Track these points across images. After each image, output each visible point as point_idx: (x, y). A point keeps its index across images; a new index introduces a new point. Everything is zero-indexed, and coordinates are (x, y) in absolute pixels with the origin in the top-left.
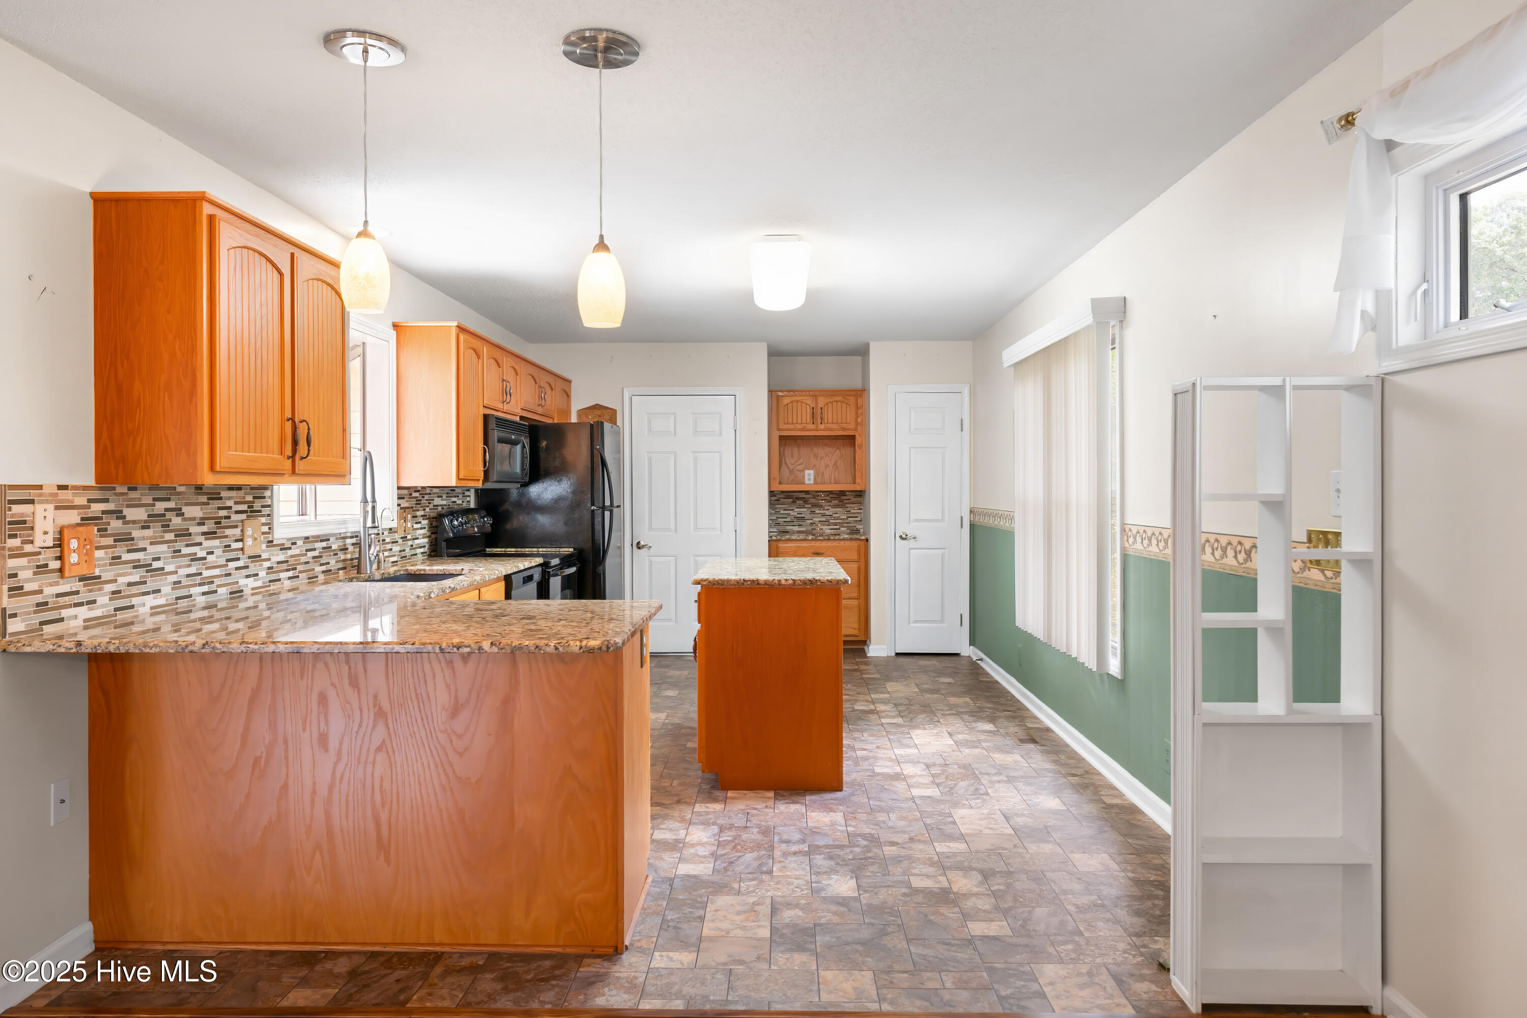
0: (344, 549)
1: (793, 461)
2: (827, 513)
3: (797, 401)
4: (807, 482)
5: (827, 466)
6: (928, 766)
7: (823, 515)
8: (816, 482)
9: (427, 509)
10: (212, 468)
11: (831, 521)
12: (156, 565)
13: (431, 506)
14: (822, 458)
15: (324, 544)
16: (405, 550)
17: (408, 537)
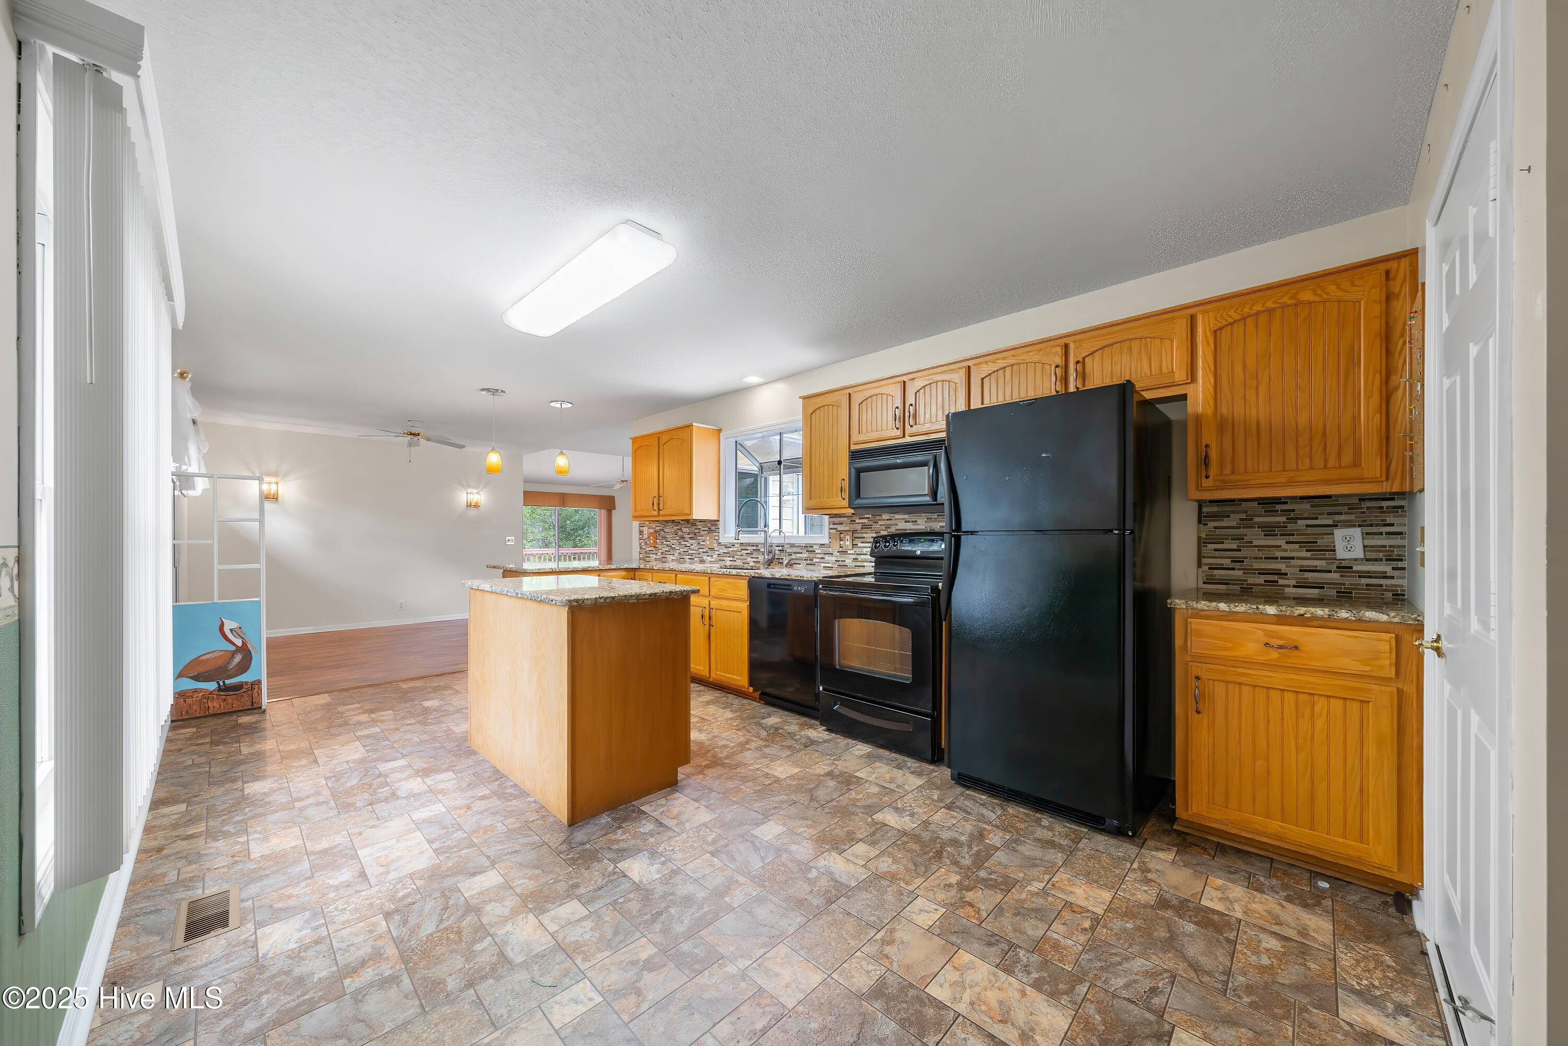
6: (394, 796)
12: (673, 546)
16: (845, 561)
17: (849, 552)
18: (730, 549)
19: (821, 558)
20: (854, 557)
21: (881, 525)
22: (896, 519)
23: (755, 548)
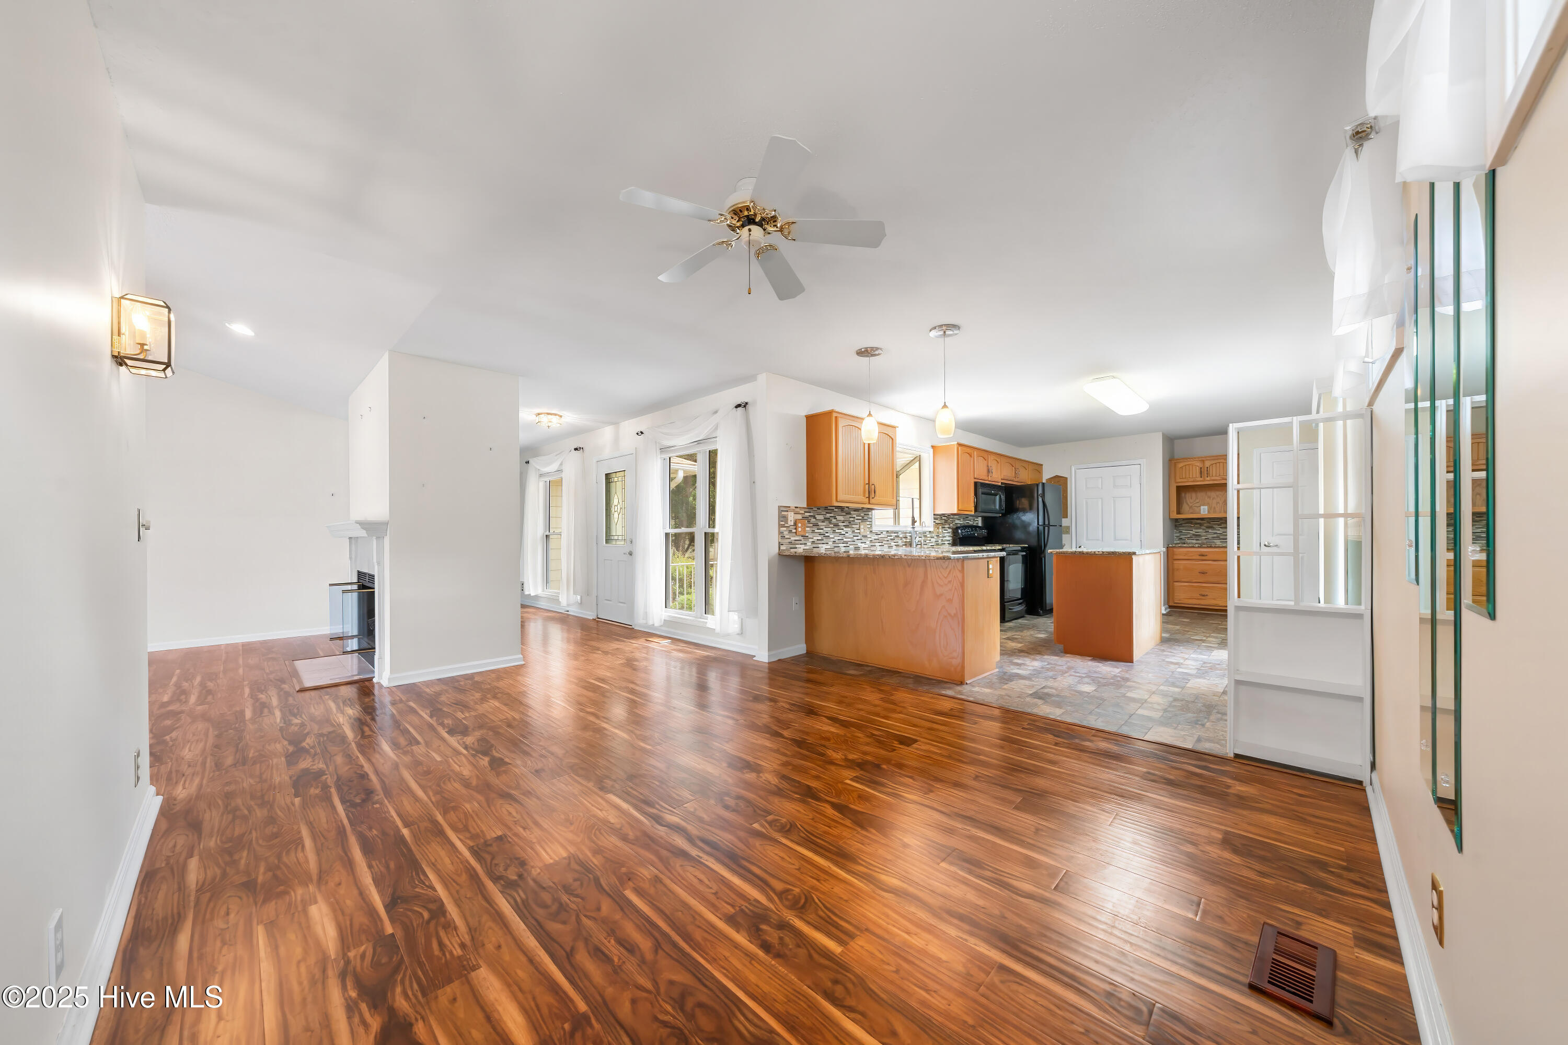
0: (906, 538)
1: (1191, 501)
2: (1218, 532)
3: (1189, 465)
4: (1202, 512)
5: (1218, 503)
7: (1216, 533)
8: (1209, 512)
9: (951, 525)
10: (837, 501)
11: (1221, 537)
12: (827, 535)
13: (954, 523)
14: (1213, 498)
15: (896, 534)
18: (880, 536)
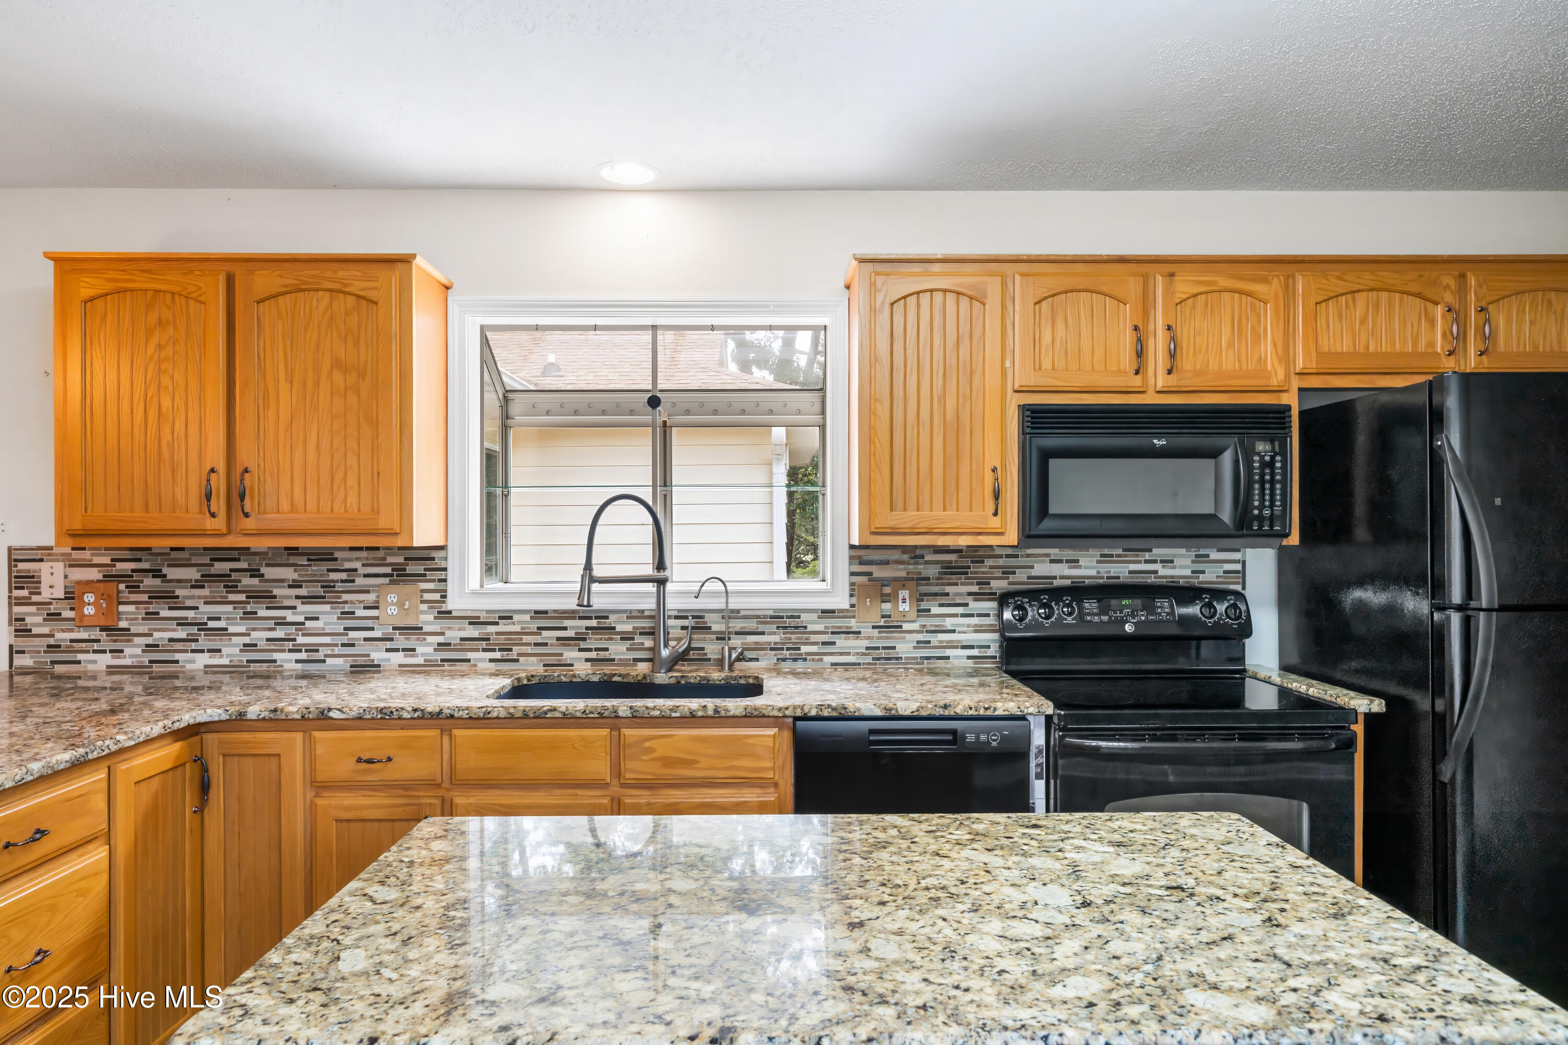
9: (997, 583)
13: (1018, 578)
16: (894, 648)
17: (906, 627)
18: (491, 629)
19: (824, 643)
20: (920, 637)
21: (991, 567)
22: (1028, 556)
23: (594, 623)
